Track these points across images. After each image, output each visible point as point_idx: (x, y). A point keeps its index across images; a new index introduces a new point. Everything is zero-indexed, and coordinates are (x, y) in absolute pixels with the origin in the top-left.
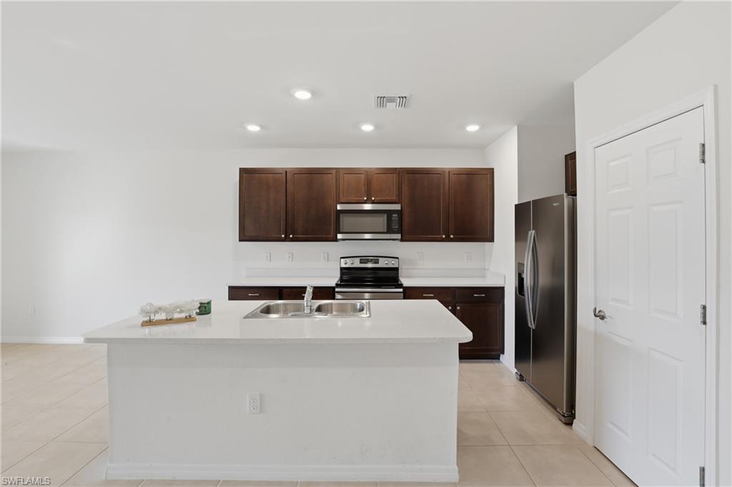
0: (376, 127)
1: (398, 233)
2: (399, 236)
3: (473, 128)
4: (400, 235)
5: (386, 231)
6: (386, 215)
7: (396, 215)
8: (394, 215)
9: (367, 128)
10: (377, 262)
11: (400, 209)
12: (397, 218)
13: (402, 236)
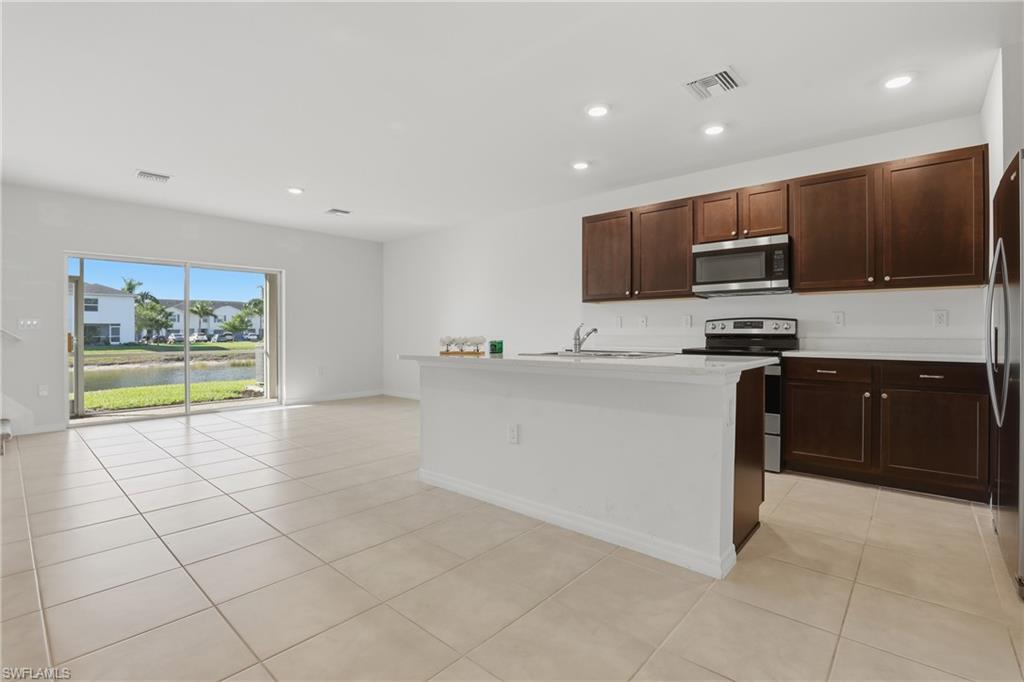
0: (728, 125)
1: (785, 278)
2: (785, 283)
3: (898, 83)
4: (787, 281)
5: (764, 276)
6: (764, 254)
7: (781, 252)
8: (776, 252)
9: (714, 131)
10: (760, 325)
11: (787, 241)
12: (782, 256)
13: (790, 282)
